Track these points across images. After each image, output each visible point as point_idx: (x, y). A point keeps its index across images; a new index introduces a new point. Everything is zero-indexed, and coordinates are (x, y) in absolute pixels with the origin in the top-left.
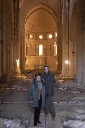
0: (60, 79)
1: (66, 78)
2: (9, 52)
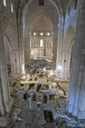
1: (58, 79)
2: (16, 60)
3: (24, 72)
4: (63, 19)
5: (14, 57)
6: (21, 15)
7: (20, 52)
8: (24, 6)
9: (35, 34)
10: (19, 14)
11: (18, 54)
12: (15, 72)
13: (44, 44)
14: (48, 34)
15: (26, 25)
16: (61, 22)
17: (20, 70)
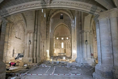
0: (71, 61)
1: (74, 60)
2: (43, 46)
3: (48, 56)
4: (73, 21)
5: (43, 44)
6: (49, 20)
7: (47, 41)
8: (51, 16)
9: (57, 38)
10: (48, 19)
11: (46, 42)
12: (42, 55)
13: (65, 45)
14: (67, 38)
15: (51, 30)
16: (73, 23)
17: (46, 54)
